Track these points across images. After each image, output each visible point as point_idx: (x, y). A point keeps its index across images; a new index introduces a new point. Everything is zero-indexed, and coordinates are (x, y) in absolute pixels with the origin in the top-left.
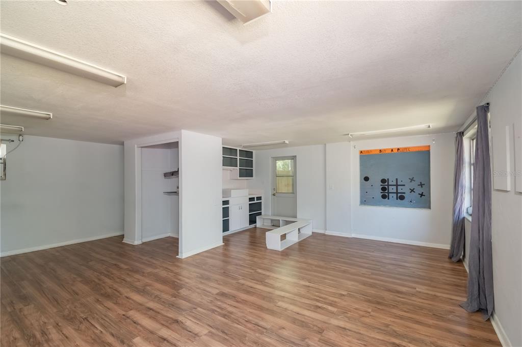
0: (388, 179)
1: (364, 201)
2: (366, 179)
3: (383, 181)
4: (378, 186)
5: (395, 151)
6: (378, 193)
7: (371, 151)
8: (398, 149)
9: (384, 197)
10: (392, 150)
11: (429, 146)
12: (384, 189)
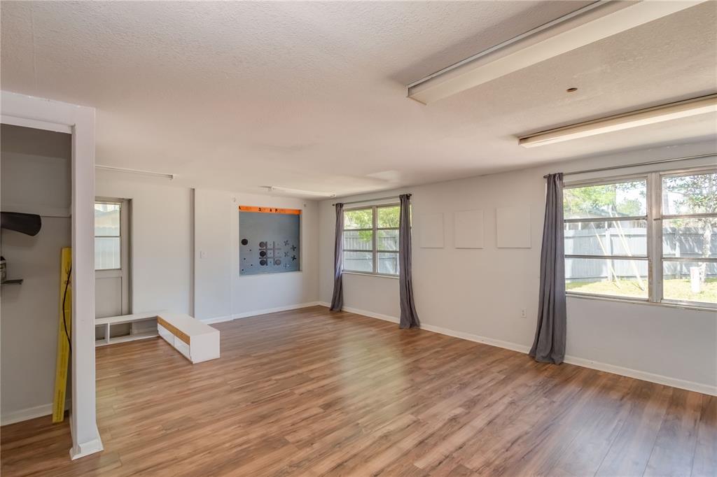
0: (266, 243)
1: (243, 271)
2: (244, 242)
3: (261, 244)
4: (257, 250)
5: (274, 211)
6: (256, 258)
7: (250, 208)
8: (276, 210)
9: (263, 263)
10: (271, 210)
11: (300, 211)
12: (263, 254)
